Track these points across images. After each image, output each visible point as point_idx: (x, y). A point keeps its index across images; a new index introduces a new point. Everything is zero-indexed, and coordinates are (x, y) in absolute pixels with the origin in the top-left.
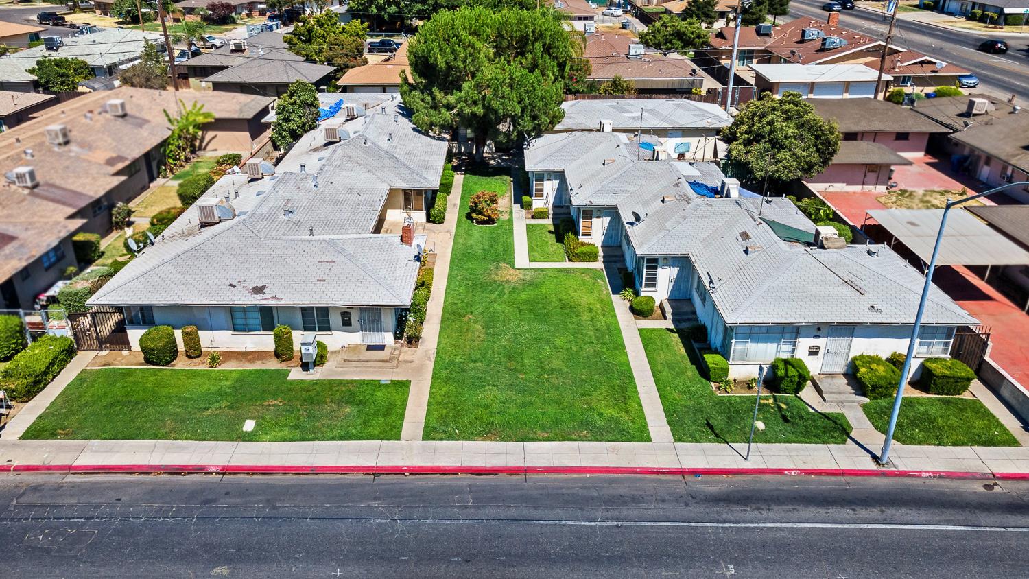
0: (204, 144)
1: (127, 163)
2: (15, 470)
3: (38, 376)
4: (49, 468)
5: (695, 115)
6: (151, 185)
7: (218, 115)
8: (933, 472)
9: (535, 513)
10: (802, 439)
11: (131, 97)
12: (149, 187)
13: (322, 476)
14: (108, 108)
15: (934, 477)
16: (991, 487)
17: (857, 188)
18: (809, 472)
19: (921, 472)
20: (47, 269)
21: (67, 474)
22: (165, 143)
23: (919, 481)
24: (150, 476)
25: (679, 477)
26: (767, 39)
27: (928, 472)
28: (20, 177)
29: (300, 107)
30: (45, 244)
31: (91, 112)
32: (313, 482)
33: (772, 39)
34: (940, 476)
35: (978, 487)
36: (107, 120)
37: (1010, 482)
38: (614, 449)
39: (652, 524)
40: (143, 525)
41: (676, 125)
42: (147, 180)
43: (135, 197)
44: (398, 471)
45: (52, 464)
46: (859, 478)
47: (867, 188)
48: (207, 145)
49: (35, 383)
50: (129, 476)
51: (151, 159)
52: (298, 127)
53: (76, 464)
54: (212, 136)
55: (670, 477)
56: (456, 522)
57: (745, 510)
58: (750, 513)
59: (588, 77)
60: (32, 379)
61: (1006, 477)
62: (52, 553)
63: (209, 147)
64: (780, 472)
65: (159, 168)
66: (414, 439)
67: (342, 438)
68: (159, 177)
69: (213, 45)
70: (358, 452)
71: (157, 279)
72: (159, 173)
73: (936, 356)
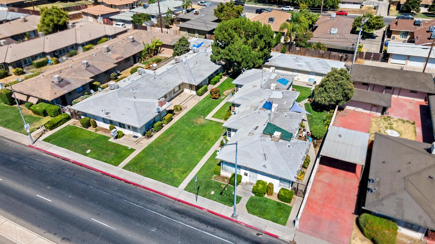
0: (161, 51)
1: (123, 59)
2: (35, 148)
3: (54, 124)
4: (41, 150)
5: (324, 68)
6: (134, 65)
7: (164, 43)
8: (246, 224)
9: (127, 198)
10: (219, 201)
11: (141, 34)
12: (133, 65)
13: (92, 171)
14: (129, 39)
15: (245, 226)
16: (258, 234)
17: (368, 112)
18: (210, 211)
19: (242, 223)
20: (78, 93)
21: (44, 152)
22: (141, 52)
23: (239, 225)
24: (58, 158)
25: (174, 200)
26: (417, 27)
27: (244, 224)
28: (84, 64)
29: (181, 46)
30: (77, 86)
31: (124, 40)
32: (89, 172)
33: (420, 27)
34: (247, 226)
35: (254, 233)
36: (127, 43)
37: (267, 235)
38: (165, 187)
39: (151, 211)
40: (45, 171)
41: (313, 71)
42: (133, 63)
43: (127, 69)
44: (108, 175)
45: (43, 149)
46: (223, 218)
47: (372, 112)
48: (161, 52)
49: (53, 126)
50: (54, 157)
51: (136, 57)
52: (179, 53)
53: (47, 151)
54: (163, 49)
55: (172, 199)
56: (106, 193)
57: (179, 216)
58: (179, 217)
59: (309, 41)
60: (52, 125)
61: (267, 233)
62: (24, 172)
63: (162, 53)
64: (201, 208)
65: (139, 59)
66: (120, 167)
67: (105, 162)
68: (138, 62)
69: (205, 5)
70: (104, 167)
71: (88, 104)
72: (139, 61)
73: (286, 188)
